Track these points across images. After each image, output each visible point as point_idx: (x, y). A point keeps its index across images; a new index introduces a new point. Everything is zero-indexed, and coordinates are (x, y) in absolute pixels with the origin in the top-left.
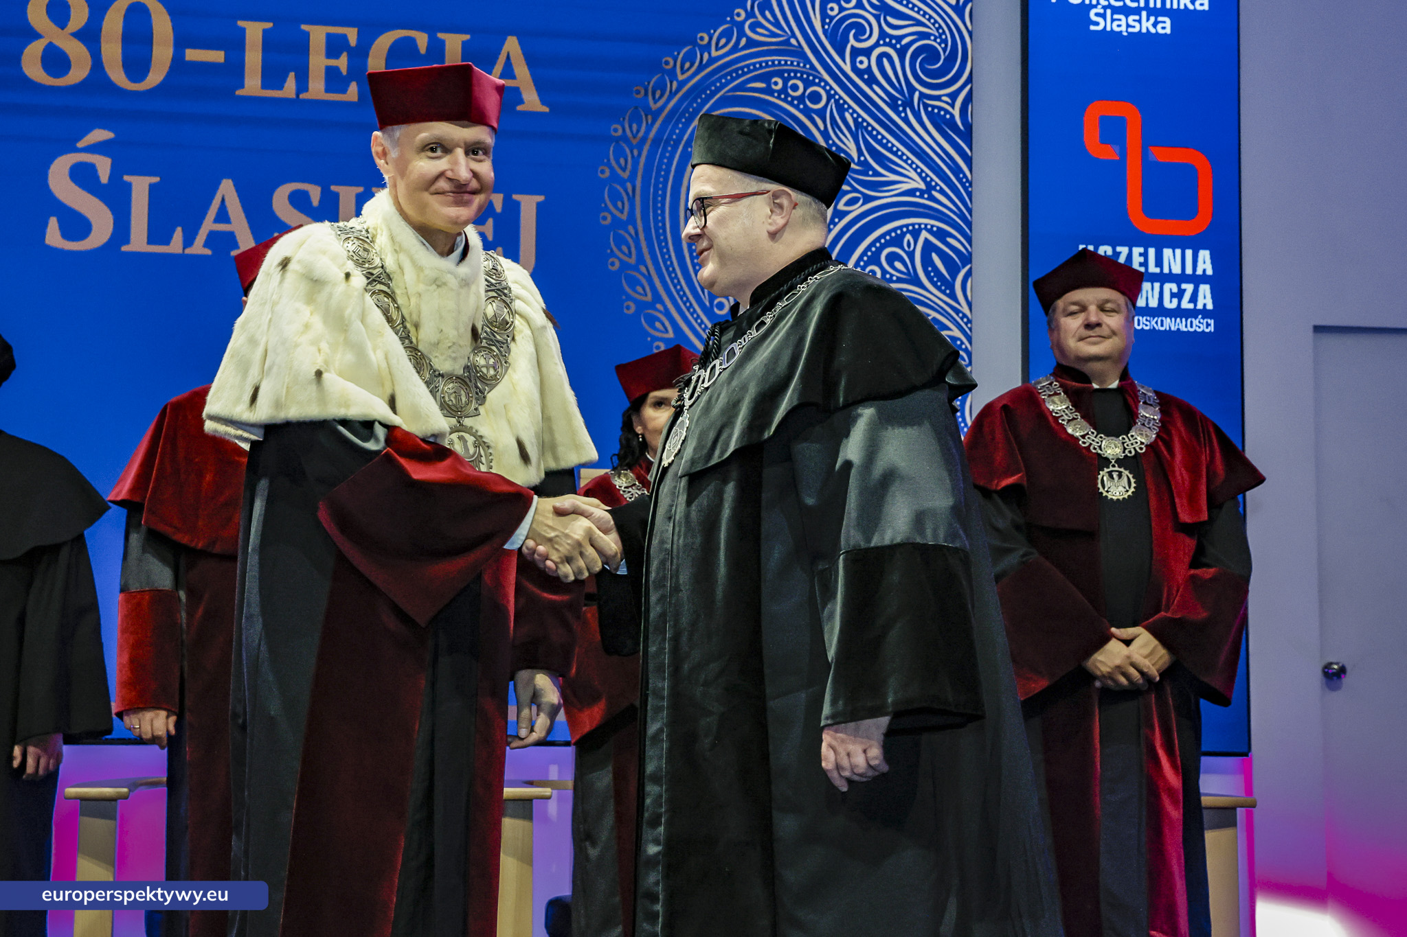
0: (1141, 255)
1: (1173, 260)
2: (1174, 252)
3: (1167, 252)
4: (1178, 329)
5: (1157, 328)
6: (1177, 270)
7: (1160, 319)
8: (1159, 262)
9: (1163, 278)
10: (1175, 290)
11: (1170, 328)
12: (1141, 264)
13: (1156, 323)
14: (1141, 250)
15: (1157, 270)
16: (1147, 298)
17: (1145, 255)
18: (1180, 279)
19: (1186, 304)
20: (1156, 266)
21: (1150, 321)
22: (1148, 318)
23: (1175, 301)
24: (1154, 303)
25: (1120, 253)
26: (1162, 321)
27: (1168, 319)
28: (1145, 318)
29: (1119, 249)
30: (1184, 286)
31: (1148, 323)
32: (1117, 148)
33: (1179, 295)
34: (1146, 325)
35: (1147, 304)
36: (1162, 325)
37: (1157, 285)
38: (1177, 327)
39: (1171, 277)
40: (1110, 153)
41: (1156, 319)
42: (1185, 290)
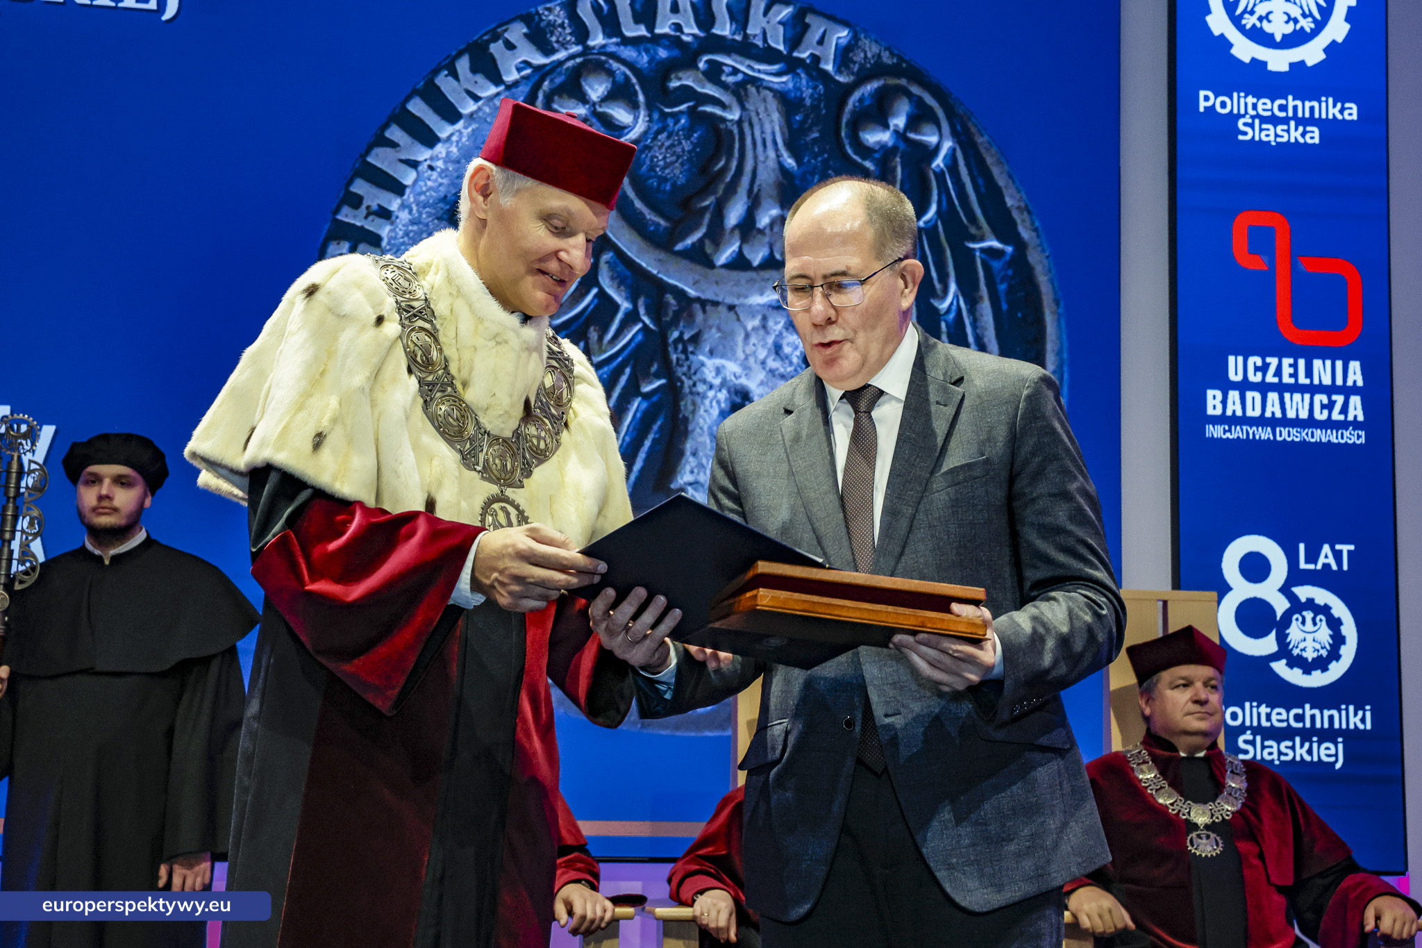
0: (1290, 365)
1: (1323, 371)
2: (1324, 363)
3: (1317, 363)
4: (1329, 441)
5: (1307, 440)
6: (1327, 381)
7: (1310, 430)
8: (1309, 373)
9: (1313, 389)
10: (1325, 401)
11: (1320, 439)
12: (1291, 376)
13: (1307, 434)
14: (1291, 361)
15: (1307, 381)
16: (1297, 410)
17: (1295, 366)
18: (1330, 390)
19: (1336, 416)
20: (1306, 377)
21: (1300, 433)
22: (1299, 430)
23: (1326, 412)
24: (1304, 415)
25: (1269, 364)
26: (1312, 433)
27: (1319, 431)
28: (1295, 430)
29: (1268, 360)
30: (1334, 397)
31: (1298, 435)
32: (1265, 258)
33: (1330, 406)
34: (1297, 437)
35: (1297, 415)
36: (1313, 437)
37: (1307, 396)
38: (1327, 439)
39: (1321, 389)
40: (1257, 264)
41: (1306, 431)
42: (1335, 402)
